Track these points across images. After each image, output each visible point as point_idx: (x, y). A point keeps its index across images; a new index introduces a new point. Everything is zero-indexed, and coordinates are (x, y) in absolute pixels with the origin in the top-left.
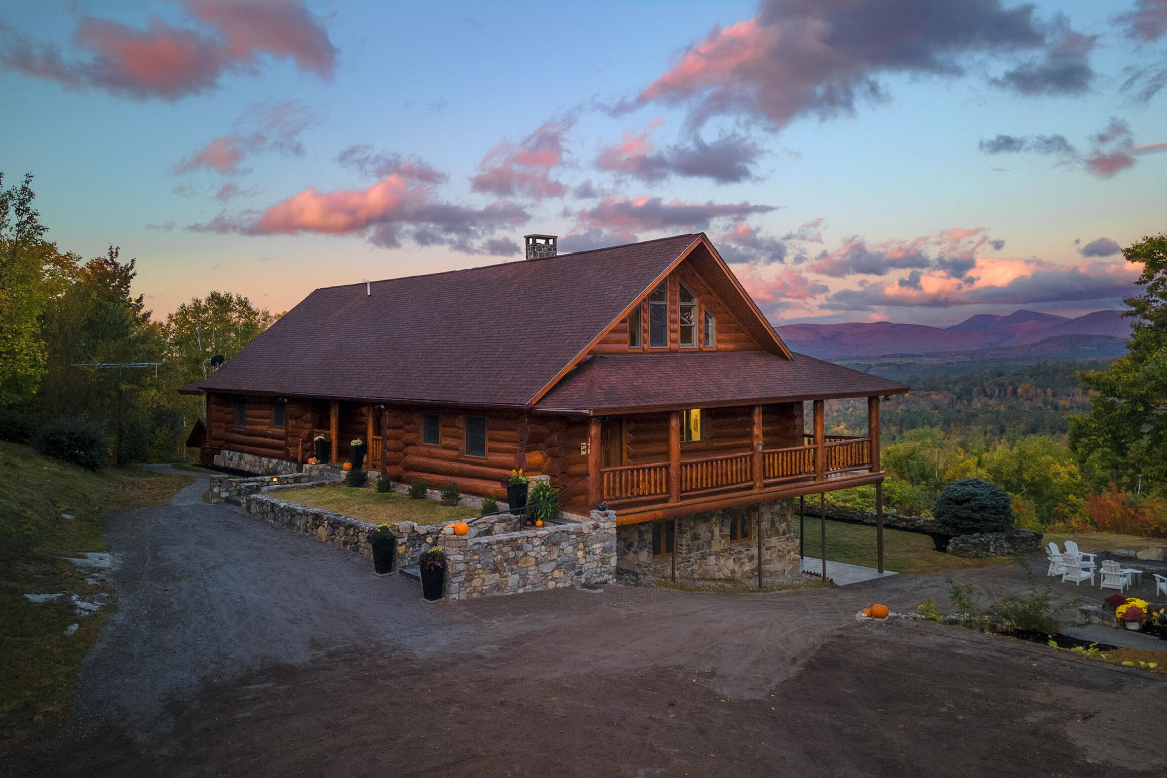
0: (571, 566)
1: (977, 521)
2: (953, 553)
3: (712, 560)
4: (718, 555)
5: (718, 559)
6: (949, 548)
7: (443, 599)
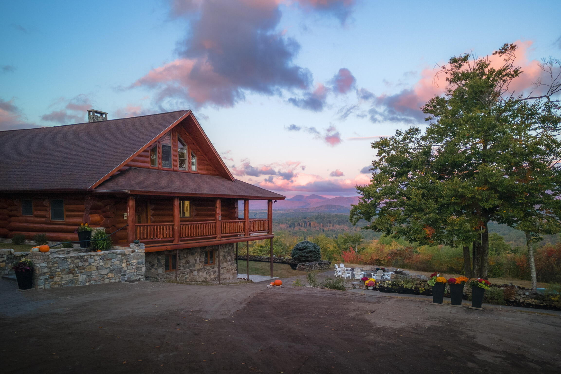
0: (120, 271)
1: (308, 257)
2: (299, 270)
3: (195, 273)
4: (198, 270)
5: (198, 272)
6: (297, 268)
7: (33, 289)
